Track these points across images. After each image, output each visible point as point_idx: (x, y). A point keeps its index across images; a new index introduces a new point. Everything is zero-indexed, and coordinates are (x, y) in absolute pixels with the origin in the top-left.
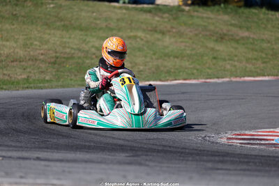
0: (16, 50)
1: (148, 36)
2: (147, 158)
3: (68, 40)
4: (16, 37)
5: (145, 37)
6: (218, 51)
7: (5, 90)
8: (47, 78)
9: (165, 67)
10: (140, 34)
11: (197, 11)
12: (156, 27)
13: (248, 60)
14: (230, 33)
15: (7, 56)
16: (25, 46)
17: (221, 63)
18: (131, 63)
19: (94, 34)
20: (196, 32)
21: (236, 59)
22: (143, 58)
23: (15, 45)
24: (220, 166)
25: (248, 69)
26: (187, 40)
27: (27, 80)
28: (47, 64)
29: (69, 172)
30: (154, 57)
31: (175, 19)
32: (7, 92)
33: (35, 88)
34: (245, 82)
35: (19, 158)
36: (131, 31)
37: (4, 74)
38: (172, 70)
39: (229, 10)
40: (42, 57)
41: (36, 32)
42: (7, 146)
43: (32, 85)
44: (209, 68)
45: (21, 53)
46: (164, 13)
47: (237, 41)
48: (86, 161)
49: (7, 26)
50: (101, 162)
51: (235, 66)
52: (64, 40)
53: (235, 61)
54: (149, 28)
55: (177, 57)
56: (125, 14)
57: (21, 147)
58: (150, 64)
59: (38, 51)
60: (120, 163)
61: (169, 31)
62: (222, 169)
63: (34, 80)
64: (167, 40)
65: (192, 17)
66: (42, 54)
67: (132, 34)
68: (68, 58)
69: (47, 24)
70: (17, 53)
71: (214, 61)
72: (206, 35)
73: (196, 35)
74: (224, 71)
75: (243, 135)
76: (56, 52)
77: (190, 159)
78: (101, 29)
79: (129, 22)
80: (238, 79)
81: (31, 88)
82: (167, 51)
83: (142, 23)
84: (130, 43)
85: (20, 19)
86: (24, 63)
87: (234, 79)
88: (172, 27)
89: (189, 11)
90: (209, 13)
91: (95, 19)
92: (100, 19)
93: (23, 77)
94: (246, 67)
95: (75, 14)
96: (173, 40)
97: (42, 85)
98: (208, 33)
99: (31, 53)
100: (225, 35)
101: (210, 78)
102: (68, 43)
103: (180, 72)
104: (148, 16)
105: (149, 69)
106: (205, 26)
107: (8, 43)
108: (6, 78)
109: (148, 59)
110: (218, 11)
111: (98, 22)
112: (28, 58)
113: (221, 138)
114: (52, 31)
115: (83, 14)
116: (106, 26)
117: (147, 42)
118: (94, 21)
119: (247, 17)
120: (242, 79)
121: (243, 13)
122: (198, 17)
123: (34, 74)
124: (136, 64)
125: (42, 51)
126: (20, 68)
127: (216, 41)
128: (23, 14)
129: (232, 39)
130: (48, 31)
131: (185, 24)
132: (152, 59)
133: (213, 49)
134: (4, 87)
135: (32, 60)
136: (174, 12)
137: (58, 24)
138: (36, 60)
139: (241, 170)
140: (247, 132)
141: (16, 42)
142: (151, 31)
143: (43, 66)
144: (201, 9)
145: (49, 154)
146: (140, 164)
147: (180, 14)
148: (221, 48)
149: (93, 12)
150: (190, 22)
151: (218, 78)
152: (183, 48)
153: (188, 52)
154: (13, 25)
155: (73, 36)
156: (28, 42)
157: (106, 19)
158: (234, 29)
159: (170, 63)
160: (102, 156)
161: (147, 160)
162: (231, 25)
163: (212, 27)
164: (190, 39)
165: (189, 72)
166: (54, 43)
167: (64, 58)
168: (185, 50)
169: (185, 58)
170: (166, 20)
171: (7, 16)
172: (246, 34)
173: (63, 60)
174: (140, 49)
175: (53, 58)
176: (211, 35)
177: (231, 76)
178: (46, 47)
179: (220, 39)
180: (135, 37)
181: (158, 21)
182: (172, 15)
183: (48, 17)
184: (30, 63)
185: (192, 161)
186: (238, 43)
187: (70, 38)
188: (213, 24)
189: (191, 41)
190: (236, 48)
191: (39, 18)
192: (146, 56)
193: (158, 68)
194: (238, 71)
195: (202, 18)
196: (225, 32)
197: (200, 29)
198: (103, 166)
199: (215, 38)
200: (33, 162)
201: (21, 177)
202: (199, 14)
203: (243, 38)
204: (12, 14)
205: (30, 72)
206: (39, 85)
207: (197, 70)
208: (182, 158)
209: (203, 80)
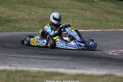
0: (25, 16)
1: (80, 12)
2: (79, 59)
3: (46, 12)
4: (25, 10)
5: (79, 12)
6: (109, 18)
7: (20, 32)
8: (38, 27)
9: (87, 24)
10: (76, 11)
11: (100, 2)
12: (83, 8)
13: (121, 22)
14: (114, 11)
15: (21, 18)
16: (29, 14)
17: (110, 23)
18: (72, 22)
19: (57, 10)
20: (100, 10)
21: (116, 22)
22: (78, 21)
23: (25, 14)
24: (109, 63)
25: (121, 26)
26: (96, 13)
27: (29, 28)
28: (38, 22)
29: (46, 63)
30: (82, 20)
31: (91, 5)
32: (21, 32)
33: (33, 31)
34: (119, 31)
35: (25, 58)
36: (73, 10)
37: (20, 26)
38: (89, 26)
39: (113, 2)
40: (36, 19)
41: (33, 9)
42: (21, 53)
43: (31, 30)
44: (104, 25)
45: (27, 17)
46: (86, 2)
47: (116, 14)
48: (53, 60)
49: (22, 6)
50: (59, 60)
51: (115, 25)
52: (45, 12)
53: (115, 22)
54: (80, 8)
55: (92, 21)
56: (70, 2)
57: (26, 53)
58: (80, 23)
59: (34, 17)
60: (67, 60)
61: (88, 10)
62: (109, 64)
63: (32, 28)
64: (88, 13)
65: (98, 4)
66: (36, 18)
67: (73, 11)
68: (46, 20)
69: (38, 6)
70: (26, 17)
71: (107, 22)
72: (104, 12)
73: (100, 11)
74: (111, 26)
75: (118, 51)
76: (42, 17)
77: (96, 60)
78: (60, 8)
79: (72, 6)
80: (117, 30)
81: (31, 31)
82: (87, 18)
83: (77, 6)
84: (72, 14)
85: (27, 3)
86: (28, 21)
87: (115, 30)
88: (90, 8)
89: (97, 2)
90: (105, 3)
91: (58, 4)
92: (60, 4)
93: (28, 27)
94: (120, 25)
95: (50, 2)
96: (90, 13)
97: (35, 30)
98: (104, 11)
99: (31, 17)
100: (112, 12)
101: (105, 29)
102: (47, 13)
103: (92, 27)
104: (80, 3)
105: (80, 25)
106: (103, 8)
107: (22, 13)
108: (21, 27)
109: (79, 21)
110: (109, 2)
111: (59, 5)
112: (30, 19)
113: (109, 52)
114: (40, 9)
115: (53, 2)
116: (63, 7)
117: (79, 14)
118: (58, 5)
119: (121, 5)
120: (118, 30)
121: (119, 3)
122: (100, 4)
123: (32, 25)
124: (75, 23)
125: (36, 17)
126: (26, 23)
127: (108, 14)
128: (28, 1)
129: (114, 14)
130: (38, 8)
131: (95, 7)
132: (81, 21)
133: (106, 17)
134: (20, 30)
135: (32, 20)
136: (91, 2)
137: (43, 6)
138: (33, 20)
139: (117, 64)
140: (120, 51)
141: (25, 13)
142: (81, 9)
143: (36, 23)
144: (102, 1)
145: (38, 56)
146: (76, 61)
147: (93, 3)
148: (109, 17)
149: (57, 1)
150: (97, 6)
151: (108, 29)
152: (94, 17)
153: (96, 18)
154: (24, 5)
155: (48, 11)
156: (30, 13)
157: (62, 4)
158: (115, 10)
159: (88, 23)
160: (60, 58)
161: (78, 60)
162: (114, 8)
163: (106, 9)
164: (97, 13)
165: (96, 27)
166: (41, 13)
167: (45, 19)
168: (95, 17)
169: (95, 21)
170: (87, 5)
171: (22, 2)
172: (120, 12)
173: (45, 20)
174: (76, 17)
175: (40, 19)
176: (106, 12)
177: (114, 29)
178: (37, 15)
179: (109, 14)
180: (74, 12)
181: (84, 6)
182: (90, 3)
183: (38, 3)
184: (31, 21)
185: (97, 60)
186: (117, 15)
187: (47, 11)
188: (107, 7)
189: (97, 14)
190: (116, 17)
191: (35, 3)
192: (78, 20)
193: (84, 24)
194: (117, 27)
195: (102, 5)
196: (111, 11)
197: (101, 9)
198: (60, 61)
199: (107, 13)
200: (31, 59)
201: (26, 64)
202: (101, 3)
203: (119, 13)
204: (24, 1)
205: (31, 25)
206: (34, 30)
207: (100, 26)
208: (93, 59)
209: (102, 30)
